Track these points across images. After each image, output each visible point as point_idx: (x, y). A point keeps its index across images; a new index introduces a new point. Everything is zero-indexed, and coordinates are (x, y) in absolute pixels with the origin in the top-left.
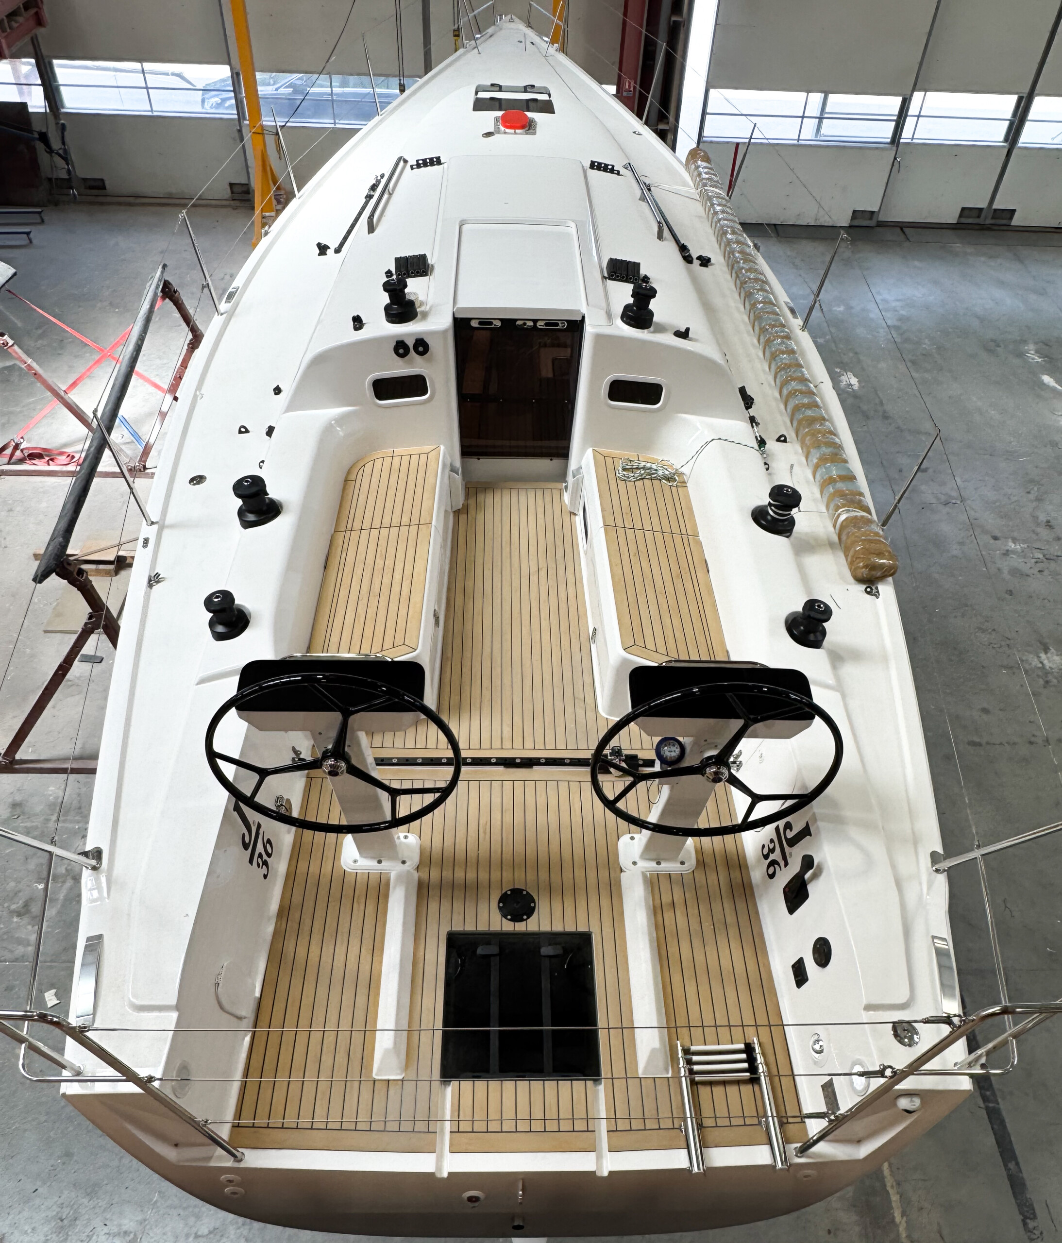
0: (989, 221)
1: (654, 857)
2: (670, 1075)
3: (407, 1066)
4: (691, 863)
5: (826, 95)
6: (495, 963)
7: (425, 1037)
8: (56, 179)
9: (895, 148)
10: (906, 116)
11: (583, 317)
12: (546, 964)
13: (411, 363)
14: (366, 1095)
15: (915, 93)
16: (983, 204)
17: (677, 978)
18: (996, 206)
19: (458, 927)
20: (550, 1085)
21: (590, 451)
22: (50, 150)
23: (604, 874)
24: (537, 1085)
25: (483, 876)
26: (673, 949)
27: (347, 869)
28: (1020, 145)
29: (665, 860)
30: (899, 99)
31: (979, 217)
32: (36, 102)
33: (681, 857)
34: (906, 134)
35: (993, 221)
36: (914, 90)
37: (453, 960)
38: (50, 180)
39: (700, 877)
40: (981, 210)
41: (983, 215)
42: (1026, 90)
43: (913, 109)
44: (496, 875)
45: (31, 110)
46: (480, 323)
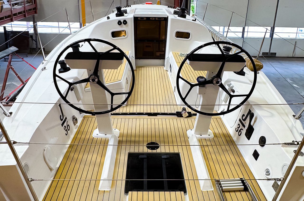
0: (270, 56)
1: (199, 133)
2: (213, 190)
3: (112, 187)
4: (212, 136)
5: (224, 27)
6: (145, 160)
7: (119, 182)
8: (32, 48)
9: (243, 38)
10: (244, 32)
11: (168, 16)
12: (164, 161)
13: (122, 27)
14: (95, 195)
15: (246, 27)
16: (268, 52)
17: (211, 163)
18: (271, 52)
19: (132, 151)
20: (167, 193)
21: (171, 52)
22: (33, 40)
23: (182, 139)
24: (162, 193)
25: (141, 139)
26: (209, 156)
27: (94, 137)
28: (273, 38)
29: (203, 134)
30: (242, 28)
31: (267, 55)
32: (31, 31)
33: (208, 134)
34: (245, 36)
35: (271, 56)
36: (245, 26)
37: (130, 160)
38: (31, 48)
39: (216, 139)
40: (268, 53)
41: (268, 54)
42: (272, 26)
43: (246, 30)
44: (145, 139)
45: (29, 33)
46: (141, 19)
